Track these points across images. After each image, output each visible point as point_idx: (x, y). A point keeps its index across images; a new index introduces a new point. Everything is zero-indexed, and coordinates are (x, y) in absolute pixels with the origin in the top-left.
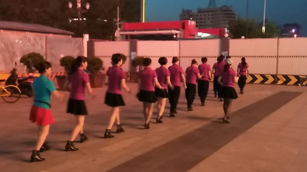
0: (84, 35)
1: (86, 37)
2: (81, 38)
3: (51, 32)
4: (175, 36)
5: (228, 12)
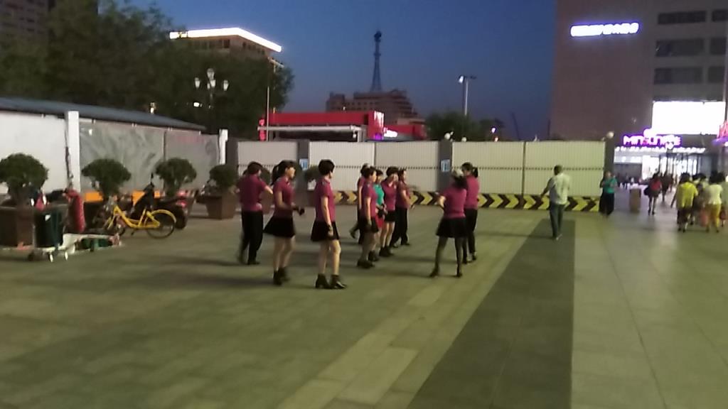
0: (220, 131)
1: (224, 134)
2: (216, 136)
3: (170, 124)
4: (355, 136)
5: (401, 100)
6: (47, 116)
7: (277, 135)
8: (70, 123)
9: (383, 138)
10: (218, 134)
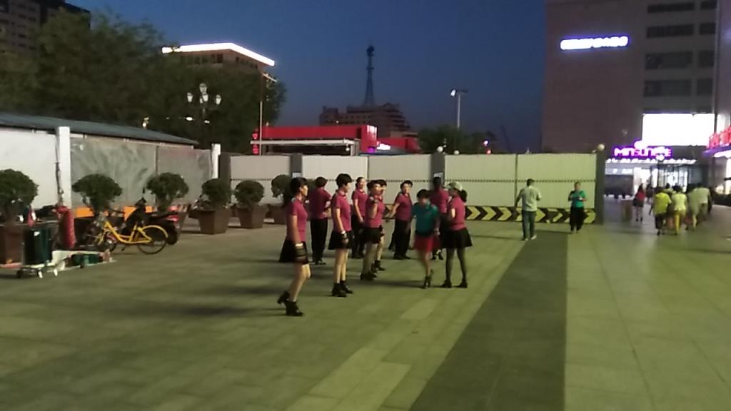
0: (213, 145)
1: (217, 149)
2: (208, 151)
3: (162, 139)
4: (348, 149)
5: (394, 113)
6: (38, 132)
7: (270, 148)
8: (61, 138)
9: (376, 152)
10: (211, 148)
